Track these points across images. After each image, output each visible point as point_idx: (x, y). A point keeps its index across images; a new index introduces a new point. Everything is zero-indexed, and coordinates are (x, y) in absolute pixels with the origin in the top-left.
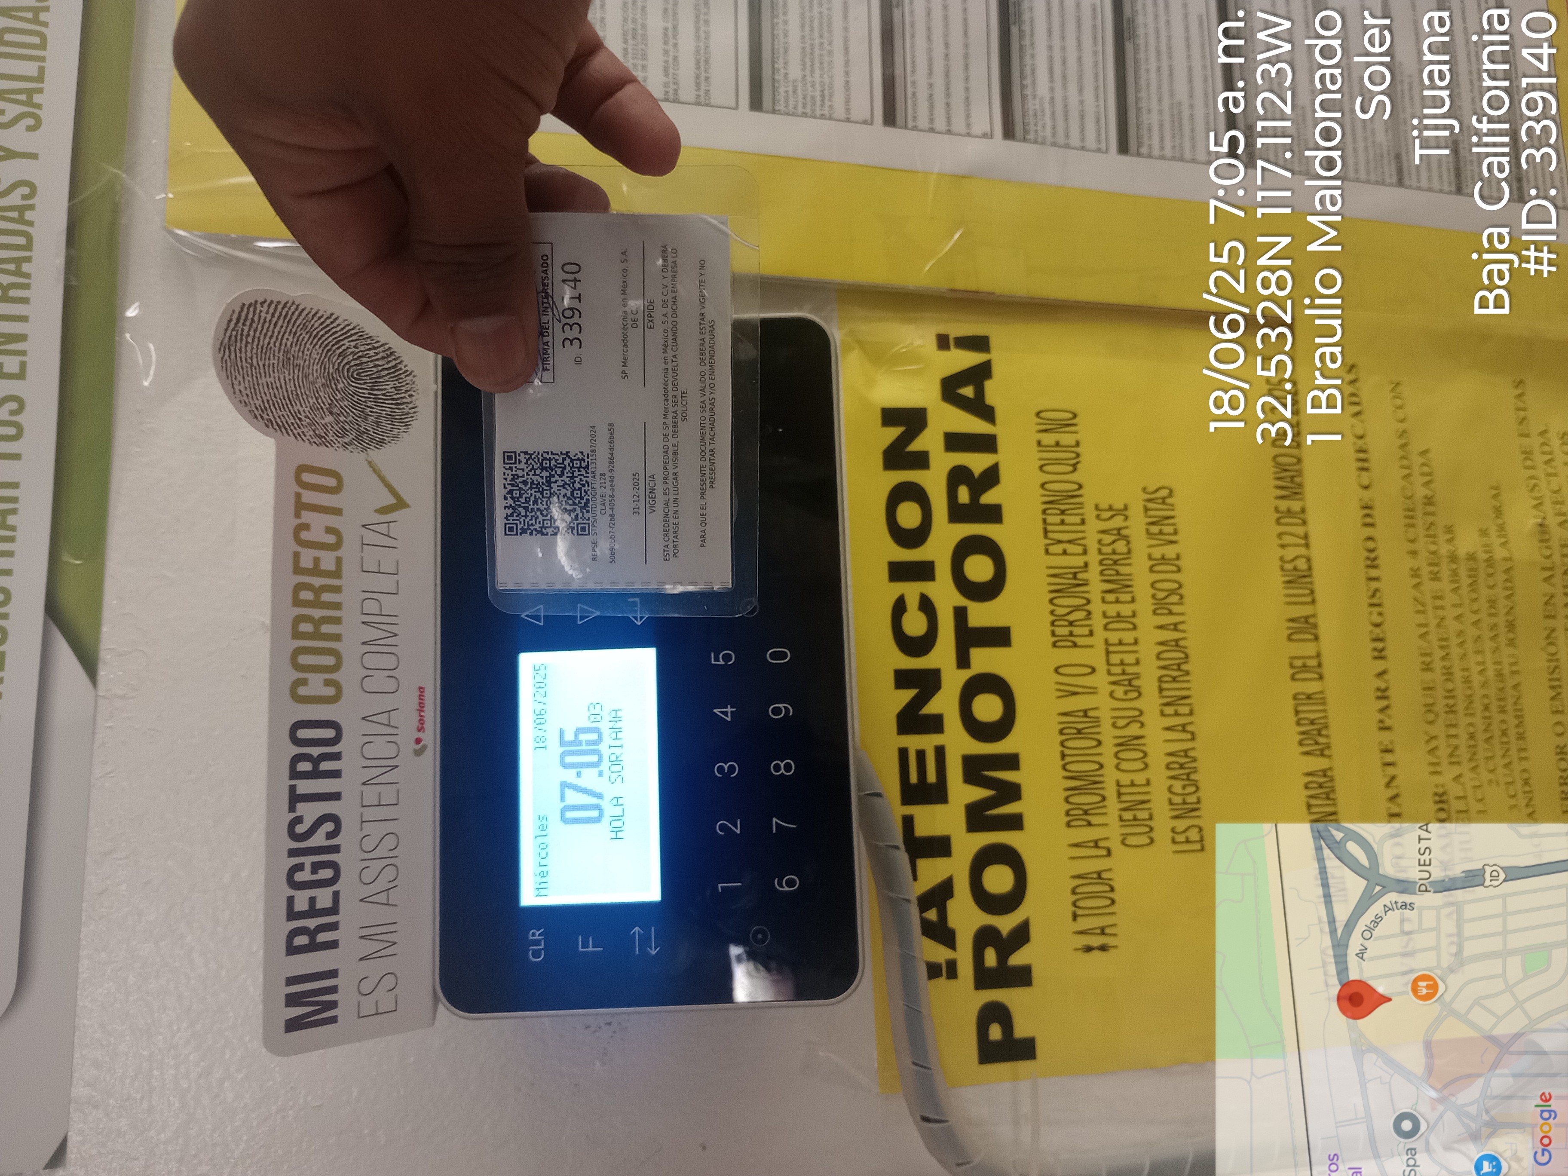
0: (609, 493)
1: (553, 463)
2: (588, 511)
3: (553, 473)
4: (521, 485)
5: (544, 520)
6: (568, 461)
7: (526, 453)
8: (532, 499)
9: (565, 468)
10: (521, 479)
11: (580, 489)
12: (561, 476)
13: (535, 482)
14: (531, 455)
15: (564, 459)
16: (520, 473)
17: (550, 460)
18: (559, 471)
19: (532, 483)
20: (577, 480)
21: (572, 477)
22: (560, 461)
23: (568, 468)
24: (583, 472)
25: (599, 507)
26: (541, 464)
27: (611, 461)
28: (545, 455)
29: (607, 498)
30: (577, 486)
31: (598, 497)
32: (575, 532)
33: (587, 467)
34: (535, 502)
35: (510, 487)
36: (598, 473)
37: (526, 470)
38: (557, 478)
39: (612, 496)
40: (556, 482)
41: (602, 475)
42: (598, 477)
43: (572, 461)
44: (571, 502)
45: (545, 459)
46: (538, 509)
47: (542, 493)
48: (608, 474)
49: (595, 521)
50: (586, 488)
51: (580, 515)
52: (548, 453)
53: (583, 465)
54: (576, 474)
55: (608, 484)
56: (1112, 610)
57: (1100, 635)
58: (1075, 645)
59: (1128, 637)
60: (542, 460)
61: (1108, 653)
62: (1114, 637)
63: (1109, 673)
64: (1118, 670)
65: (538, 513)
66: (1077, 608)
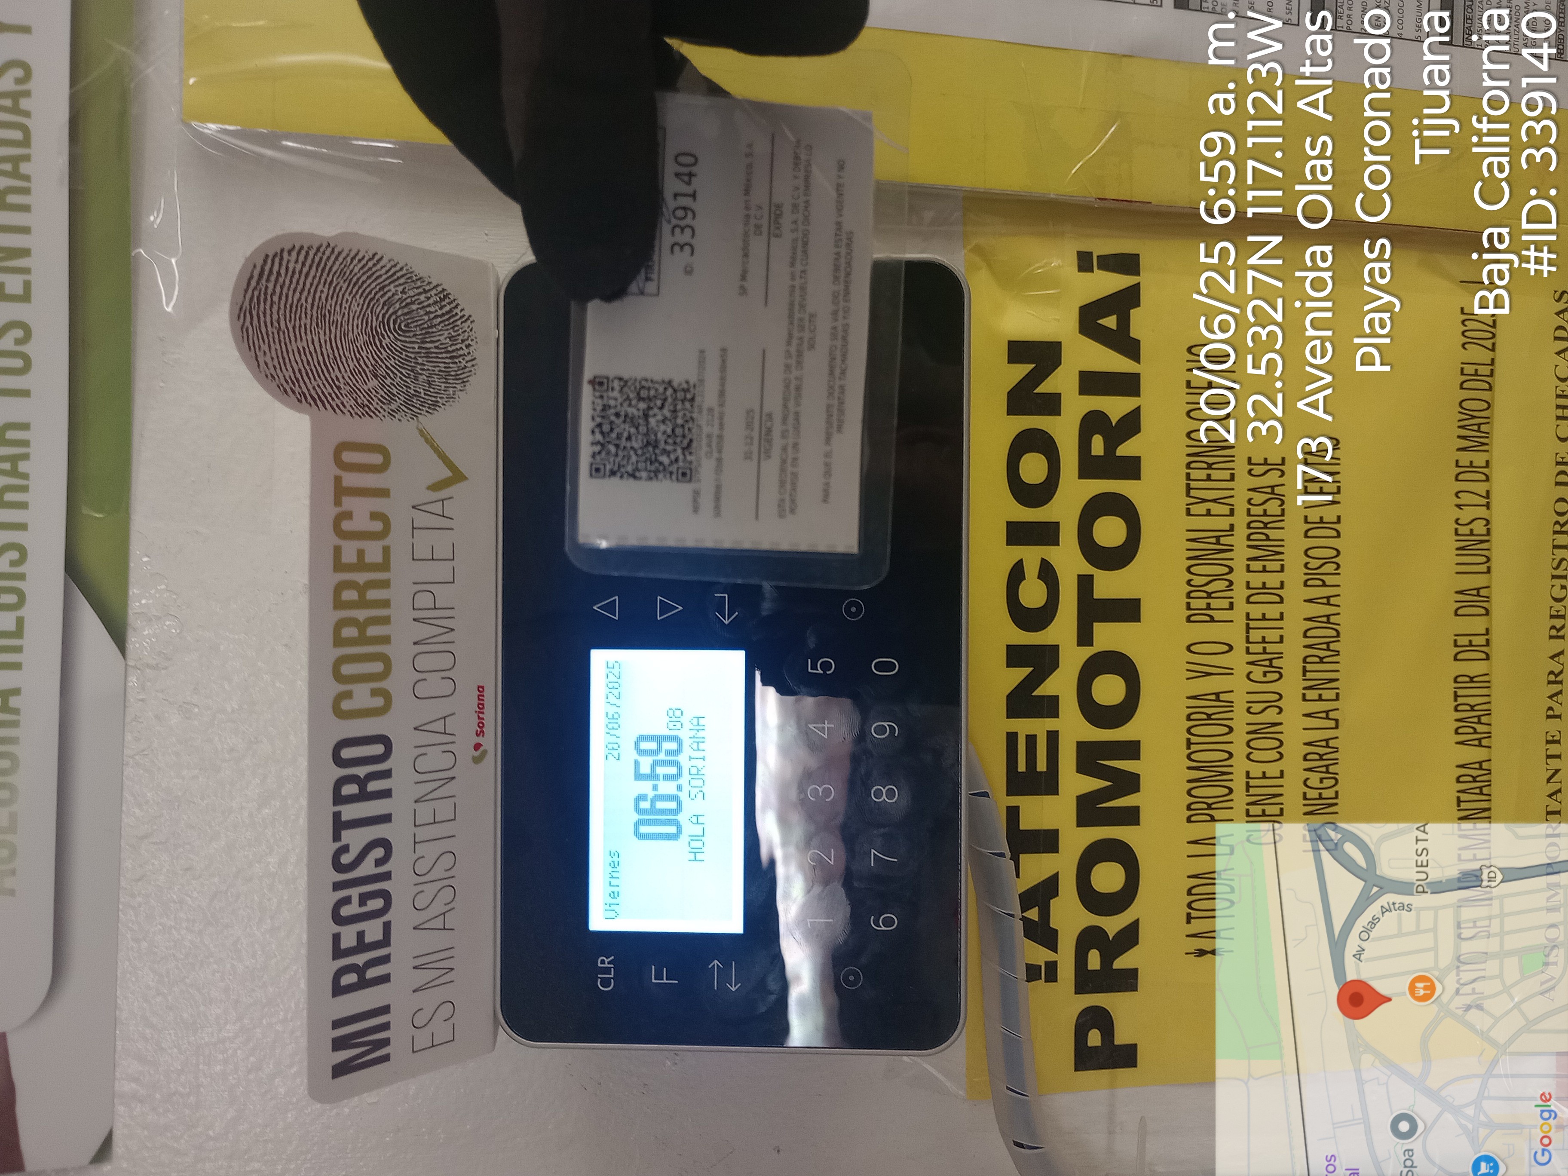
0: (716, 431)
1: (652, 393)
2: (690, 453)
3: (652, 405)
4: (613, 418)
5: (637, 462)
6: (670, 392)
7: (620, 379)
8: (625, 435)
9: (665, 400)
10: (612, 411)
11: (683, 426)
12: (662, 408)
13: (630, 415)
14: (626, 382)
15: (665, 389)
16: (612, 403)
17: (649, 389)
18: (659, 403)
19: (626, 416)
20: (680, 414)
21: (675, 411)
22: (661, 390)
23: (670, 400)
24: (688, 405)
25: (705, 449)
26: (638, 394)
27: (722, 394)
28: (644, 383)
29: (715, 440)
30: (680, 421)
31: (704, 436)
32: (674, 477)
33: (692, 400)
34: (629, 438)
35: (598, 420)
36: (705, 407)
37: (620, 400)
38: (656, 410)
39: (720, 437)
40: (655, 415)
41: (711, 410)
42: (705, 412)
43: (675, 391)
44: (670, 441)
45: (643, 387)
46: (632, 448)
47: (637, 428)
48: (717, 410)
49: (700, 465)
50: (690, 425)
51: (681, 457)
52: (646, 380)
53: (689, 396)
54: (679, 407)
55: (716, 422)
56: (1257, 580)
57: (1241, 607)
58: (1212, 620)
59: (1272, 611)
60: (640, 389)
61: (1248, 628)
62: (1256, 611)
63: (1248, 652)
64: (1258, 648)
65: (632, 453)
66: (1217, 577)
